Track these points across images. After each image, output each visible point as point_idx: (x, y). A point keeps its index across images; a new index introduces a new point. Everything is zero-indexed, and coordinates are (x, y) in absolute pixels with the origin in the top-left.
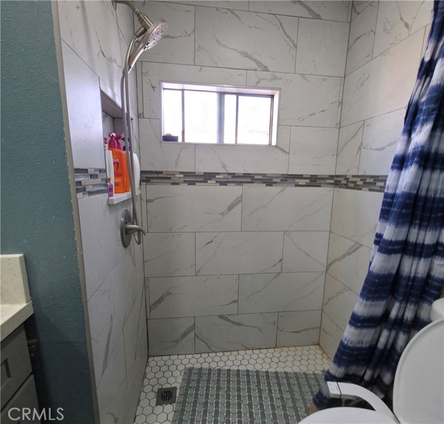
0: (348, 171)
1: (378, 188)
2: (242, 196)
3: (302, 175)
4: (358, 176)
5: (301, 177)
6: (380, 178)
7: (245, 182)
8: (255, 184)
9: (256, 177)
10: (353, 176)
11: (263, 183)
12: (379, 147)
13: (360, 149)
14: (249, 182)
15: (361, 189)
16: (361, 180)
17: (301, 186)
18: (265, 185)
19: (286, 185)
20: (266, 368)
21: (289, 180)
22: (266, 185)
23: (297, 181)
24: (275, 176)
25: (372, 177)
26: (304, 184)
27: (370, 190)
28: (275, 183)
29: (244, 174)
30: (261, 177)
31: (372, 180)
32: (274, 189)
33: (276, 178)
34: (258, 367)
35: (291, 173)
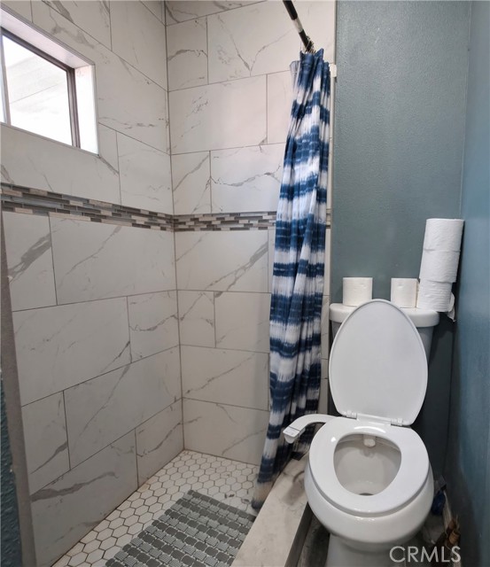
0: (195, 209)
1: (242, 226)
2: (50, 235)
3: (139, 210)
4: (212, 215)
5: (137, 212)
6: (242, 215)
7: (53, 210)
8: (71, 216)
9: (72, 203)
10: (204, 215)
11: (87, 214)
12: (236, 182)
13: (209, 183)
14: (59, 211)
15: (219, 229)
16: (218, 219)
17: (139, 226)
18: (89, 219)
19: (119, 222)
20: (147, 521)
21: (125, 216)
22: (92, 220)
23: (134, 217)
24: (104, 205)
25: (231, 215)
26: (143, 223)
27: (231, 229)
28: (105, 217)
29: (49, 193)
30: (80, 204)
31: (233, 219)
32: (106, 228)
33: (103, 208)
34: (137, 529)
35: (125, 204)
